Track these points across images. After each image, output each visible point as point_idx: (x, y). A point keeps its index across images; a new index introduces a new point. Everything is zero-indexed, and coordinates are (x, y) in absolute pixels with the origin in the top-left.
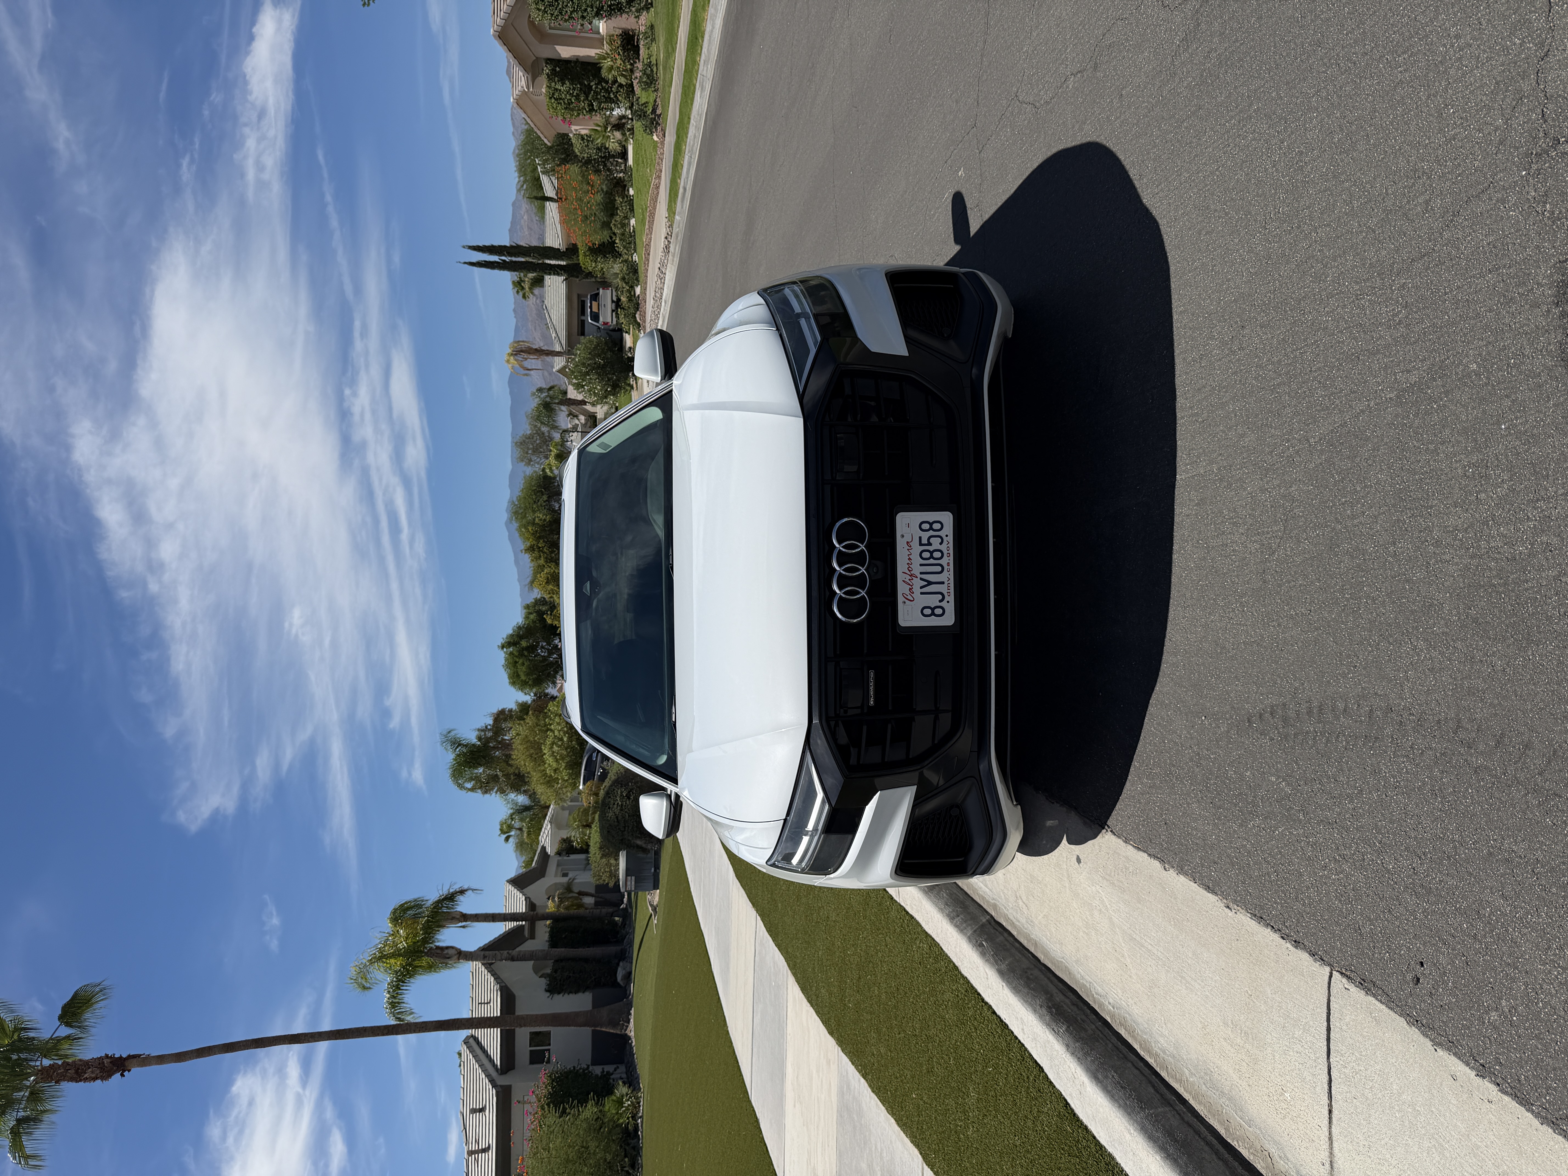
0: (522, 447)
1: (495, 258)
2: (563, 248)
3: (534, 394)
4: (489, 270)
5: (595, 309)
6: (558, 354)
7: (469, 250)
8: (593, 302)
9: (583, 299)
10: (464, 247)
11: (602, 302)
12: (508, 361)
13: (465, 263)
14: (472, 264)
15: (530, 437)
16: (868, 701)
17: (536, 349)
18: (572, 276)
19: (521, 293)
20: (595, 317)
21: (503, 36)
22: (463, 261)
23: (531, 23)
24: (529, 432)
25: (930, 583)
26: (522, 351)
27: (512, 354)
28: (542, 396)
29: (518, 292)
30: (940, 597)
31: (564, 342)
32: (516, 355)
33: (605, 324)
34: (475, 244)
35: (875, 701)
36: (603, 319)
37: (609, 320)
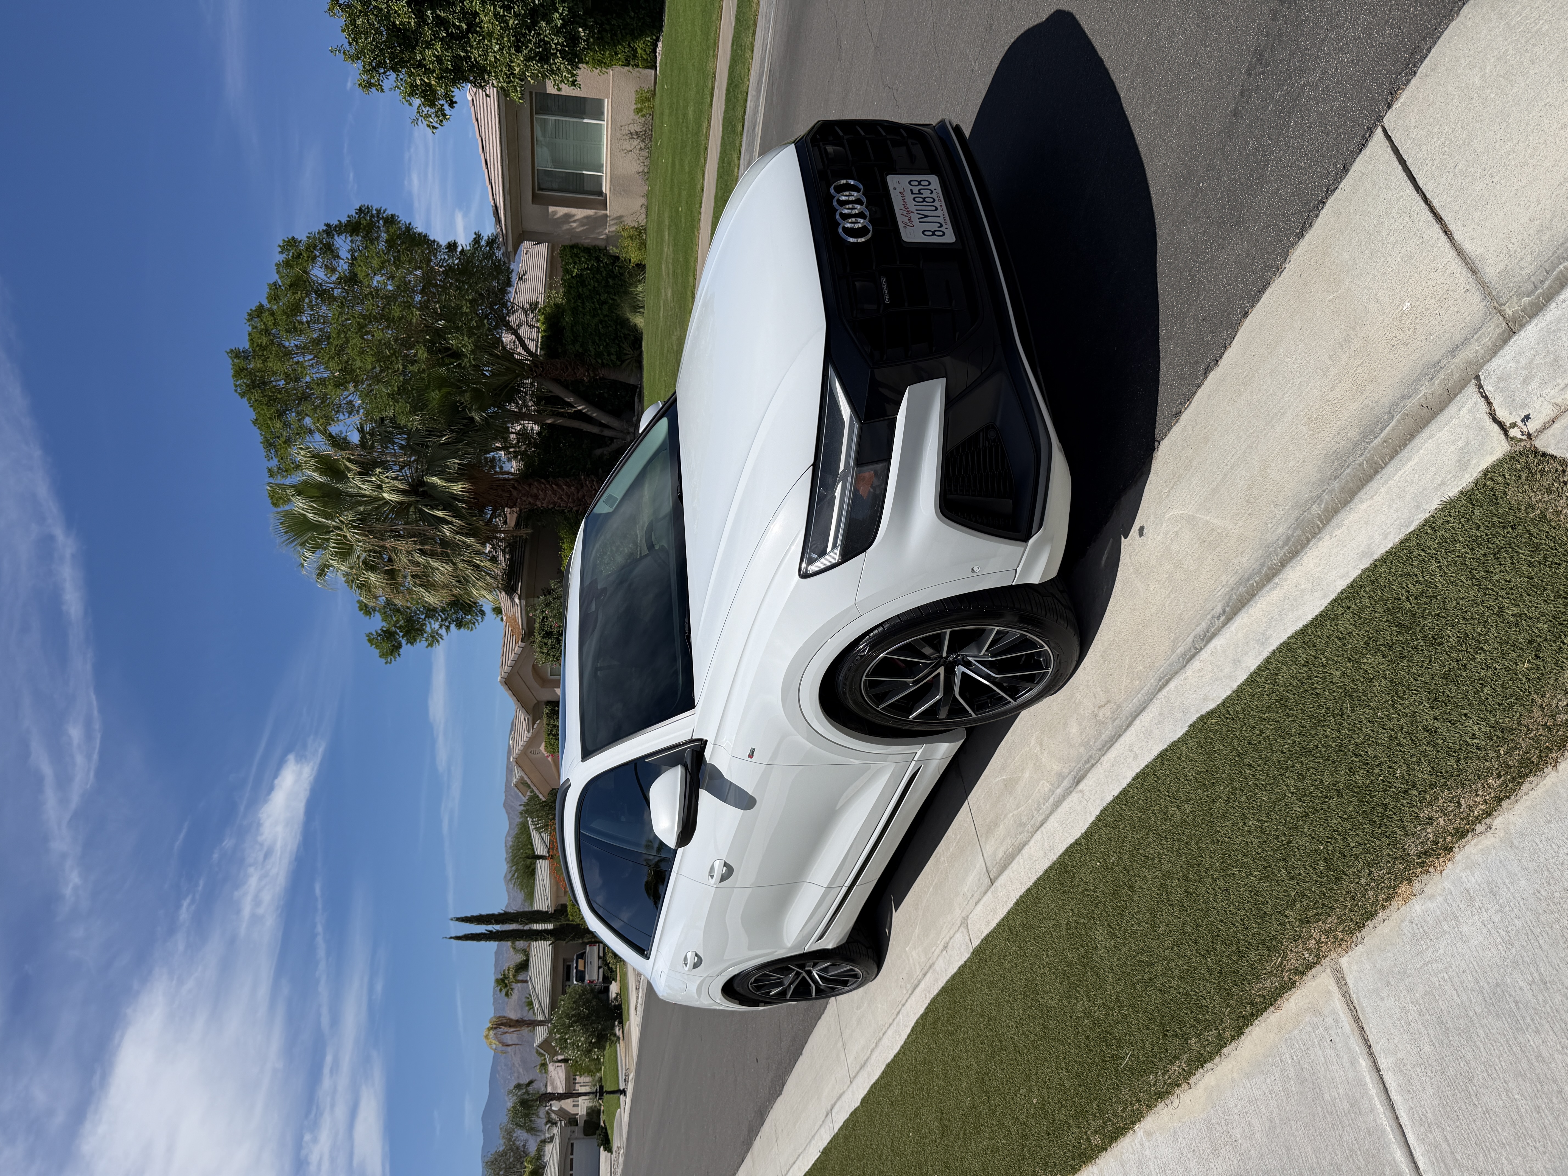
0: (493, 1167)
1: (481, 929)
2: (551, 910)
3: (510, 1092)
4: (475, 943)
5: (581, 968)
6: (541, 1023)
7: (457, 922)
8: (579, 960)
9: (569, 964)
10: (452, 920)
11: (588, 959)
12: (487, 1037)
13: (451, 938)
14: (458, 938)
15: (503, 1154)
16: (884, 300)
17: (517, 1021)
18: (559, 939)
19: (504, 991)
20: (581, 977)
21: (508, 682)
22: (449, 937)
23: (535, 667)
24: (501, 1149)
25: (926, 216)
26: (502, 1024)
27: (492, 1028)
28: (519, 1093)
29: (501, 990)
30: (939, 225)
31: (546, 1011)
32: (496, 1028)
33: (591, 982)
34: (463, 916)
35: (890, 299)
36: (589, 977)
37: (595, 978)
